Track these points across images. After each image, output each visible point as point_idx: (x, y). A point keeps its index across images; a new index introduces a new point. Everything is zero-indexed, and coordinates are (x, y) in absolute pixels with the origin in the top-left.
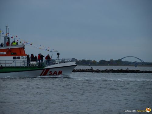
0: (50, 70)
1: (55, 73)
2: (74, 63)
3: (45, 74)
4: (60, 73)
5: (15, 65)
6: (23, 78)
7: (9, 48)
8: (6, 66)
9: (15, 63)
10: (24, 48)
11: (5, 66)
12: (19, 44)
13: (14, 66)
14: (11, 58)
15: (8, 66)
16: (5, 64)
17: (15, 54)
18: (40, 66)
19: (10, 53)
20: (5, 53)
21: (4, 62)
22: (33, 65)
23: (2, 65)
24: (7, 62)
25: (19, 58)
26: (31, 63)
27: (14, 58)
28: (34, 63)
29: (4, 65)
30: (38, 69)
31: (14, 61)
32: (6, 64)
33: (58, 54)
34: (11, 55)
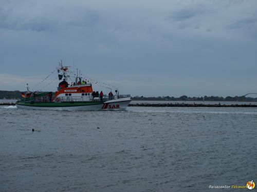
0: (109, 104)
1: (114, 107)
2: (129, 99)
3: (106, 108)
4: (118, 106)
5: (83, 100)
6: (91, 111)
7: (79, 86)
8: (77, 101)
10: (91, 86)
12: (87, 83)
14: (80, 94)
17: (83, 91)
18: (102, 101)
19: (80, 90)
20: (76, 91)
21: (75, 98)
22: (96, 100)
24: (77, 98)
25: (86, 95)
26: (95, 98)
27: (83, 95)
28: (97, 98)
29: (74, 101)
30: (99, 103)
31: (82, 97)
33: (116, 91)
34: (81, 92)
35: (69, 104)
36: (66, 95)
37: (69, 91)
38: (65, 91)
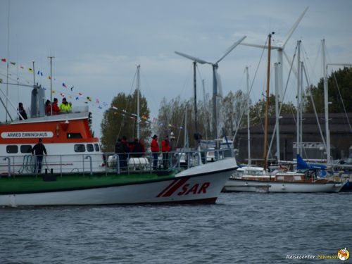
0: (187, 182)
5: (91, 168)
7: (66, 119)
8: (64, 171)
9: (91, 161)
11: (59, 171)
13: (88, 170)
14: (68, 148)
15: (69, 171)
16: (59, 167)
19: (65, 133)
21: (57, 160)
22: (139, 167)
23: (52, 170)
24: (65, 160)
26: (134, 161)
28: (144, 161)
29: (56, 170)
30: (156, 177)
31: (87, 158)
32: (63, 167)
34: (67, 140)
35: (40, 183)
36: (12, 149)
37: (21, 135)
38: (5, 135)
